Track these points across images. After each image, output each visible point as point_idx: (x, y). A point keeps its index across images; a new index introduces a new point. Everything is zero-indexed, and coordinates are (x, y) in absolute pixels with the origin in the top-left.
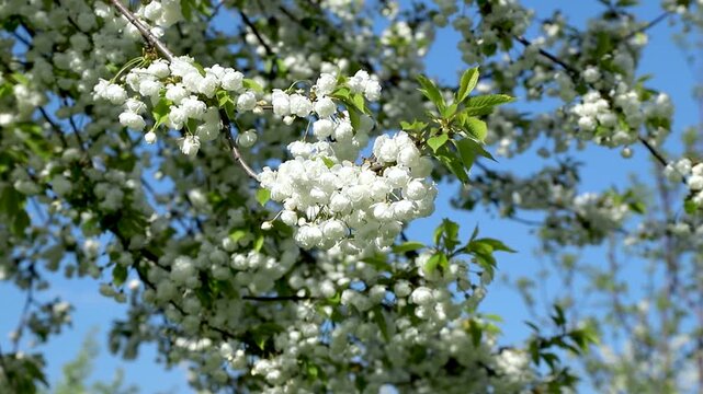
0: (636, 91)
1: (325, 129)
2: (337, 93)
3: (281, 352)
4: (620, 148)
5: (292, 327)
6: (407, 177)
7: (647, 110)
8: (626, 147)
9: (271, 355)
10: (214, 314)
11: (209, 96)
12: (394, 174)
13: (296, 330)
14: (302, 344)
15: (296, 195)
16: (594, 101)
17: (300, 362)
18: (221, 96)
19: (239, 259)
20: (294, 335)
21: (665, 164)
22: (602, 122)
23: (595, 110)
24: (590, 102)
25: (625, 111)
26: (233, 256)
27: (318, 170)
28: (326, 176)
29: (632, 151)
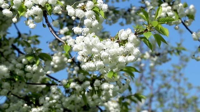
0: (182, 3)
1: (88, 23)
2: (94, 9)
3: (42, 105)
4: (174, 25)
5: (47, 95)
6: (134, 47)
7: (186, 11)
8: (176, 25)
9: (38, 106)
10: (13, 89)
11: (43, 6)
12: (129, 45)
13: (48, 96)
14: (51, 102)
15: (85, 50)
16: (166, 7)
17: (50, 109)
18: (48, 6)
19: (29, 67)
20: (47, 98)
21: (192, 33)
22: (169, 15)
23: (166, 10)
24: (164, 7)
25: (178, 11)
26: (27, 66)
27: (96, 42)
28: (100, 44)
29: (179, 27)
